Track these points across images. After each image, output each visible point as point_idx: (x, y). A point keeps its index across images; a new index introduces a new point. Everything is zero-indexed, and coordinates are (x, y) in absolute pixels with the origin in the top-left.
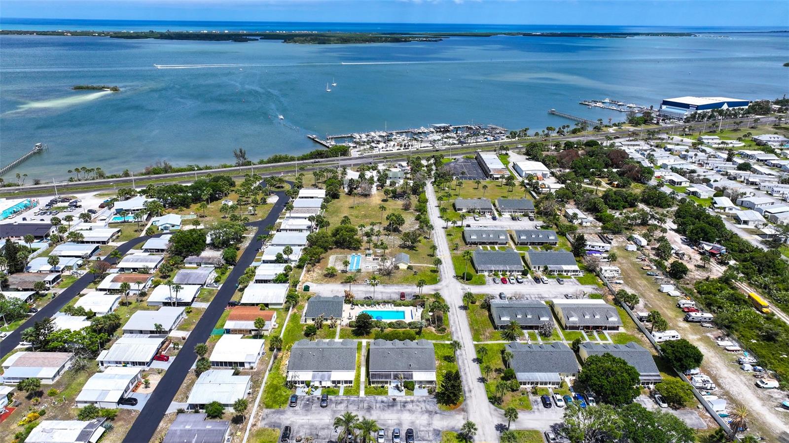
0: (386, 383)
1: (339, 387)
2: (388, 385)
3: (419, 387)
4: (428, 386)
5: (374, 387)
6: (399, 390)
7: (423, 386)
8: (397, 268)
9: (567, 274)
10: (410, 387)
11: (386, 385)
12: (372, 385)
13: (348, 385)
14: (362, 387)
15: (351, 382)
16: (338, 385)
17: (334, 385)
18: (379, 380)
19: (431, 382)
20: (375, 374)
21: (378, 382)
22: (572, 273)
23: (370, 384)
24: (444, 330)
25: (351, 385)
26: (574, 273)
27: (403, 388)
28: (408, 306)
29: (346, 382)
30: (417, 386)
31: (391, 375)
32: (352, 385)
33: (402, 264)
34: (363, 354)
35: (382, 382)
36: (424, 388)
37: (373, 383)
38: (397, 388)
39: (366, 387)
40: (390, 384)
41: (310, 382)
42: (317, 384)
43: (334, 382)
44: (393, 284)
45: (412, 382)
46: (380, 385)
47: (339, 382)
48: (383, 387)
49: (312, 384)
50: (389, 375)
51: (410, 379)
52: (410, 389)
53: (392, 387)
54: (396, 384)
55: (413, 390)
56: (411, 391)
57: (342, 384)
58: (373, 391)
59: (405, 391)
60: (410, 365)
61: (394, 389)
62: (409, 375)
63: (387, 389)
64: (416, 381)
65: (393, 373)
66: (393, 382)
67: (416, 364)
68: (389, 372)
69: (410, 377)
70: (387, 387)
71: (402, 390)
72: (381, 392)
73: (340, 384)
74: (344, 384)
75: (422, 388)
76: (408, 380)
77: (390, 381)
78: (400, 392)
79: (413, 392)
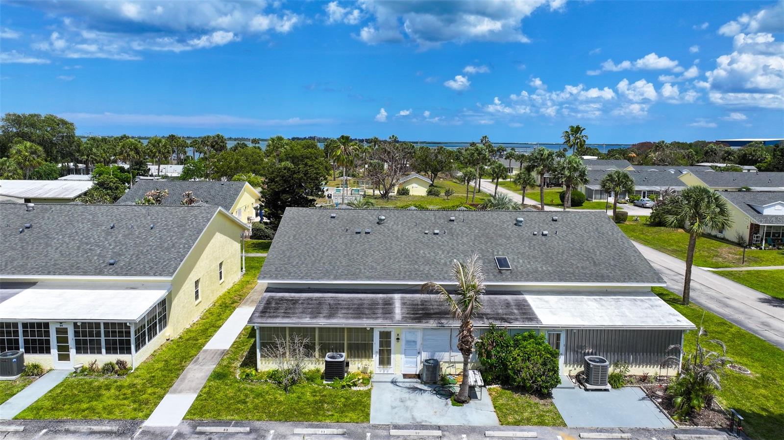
0: (361, 349)
1: (33, 372)
2: (373, 364)
3: (583, 378)
4: (636, 370)
5: (273, 376)
6: (448, 395)
8: (404, 192)
10: (527, 371)
11: (355, 367)
12: (264, 365)
13: (103, 359)
14: (198, 373)
15: (120, 338)
16: (33, 359)
18: (307, 322)
20: (295, 302)
23: (249, 362)
25: (118, 358)
27: (475, 378)
29: (89, 338)
30: (566, 370)
31: (388, 304)
32: (132, 359)
33: (414, 185)
35: (329, 343)
36: (617, 381)
38: (433, 380)
39: (219, 376)
40: (385, 360)
43: (4, 338)
45: (533, 336)
46: (315, 365)
47: (39, 338)
50: (378, 304)
51: (516, 320)
52: (522, 389)
53: (401, 379)
54: (425, 356)
55: (549, 395)
56: (534, 400)
57: (54, 352)
58: (259, 395)
59: (494, 400)
60: (502, 263)
61: (415, 389)
62: (508, 305)
63: (362, 388)
64: (558, 336)
65: (402, 299)
66: (408, 342)
67: (533, 257)
68: (381, 295)
69: (512, 314)
70: (367, 381)
71: (472, 395)
72: (316, 402)
73: (41, 351)
74: (73, 352)
75: (609, 386)
76: (506, 325)
77: (385, 336)
78: (459, 401)
79: (550, 407)
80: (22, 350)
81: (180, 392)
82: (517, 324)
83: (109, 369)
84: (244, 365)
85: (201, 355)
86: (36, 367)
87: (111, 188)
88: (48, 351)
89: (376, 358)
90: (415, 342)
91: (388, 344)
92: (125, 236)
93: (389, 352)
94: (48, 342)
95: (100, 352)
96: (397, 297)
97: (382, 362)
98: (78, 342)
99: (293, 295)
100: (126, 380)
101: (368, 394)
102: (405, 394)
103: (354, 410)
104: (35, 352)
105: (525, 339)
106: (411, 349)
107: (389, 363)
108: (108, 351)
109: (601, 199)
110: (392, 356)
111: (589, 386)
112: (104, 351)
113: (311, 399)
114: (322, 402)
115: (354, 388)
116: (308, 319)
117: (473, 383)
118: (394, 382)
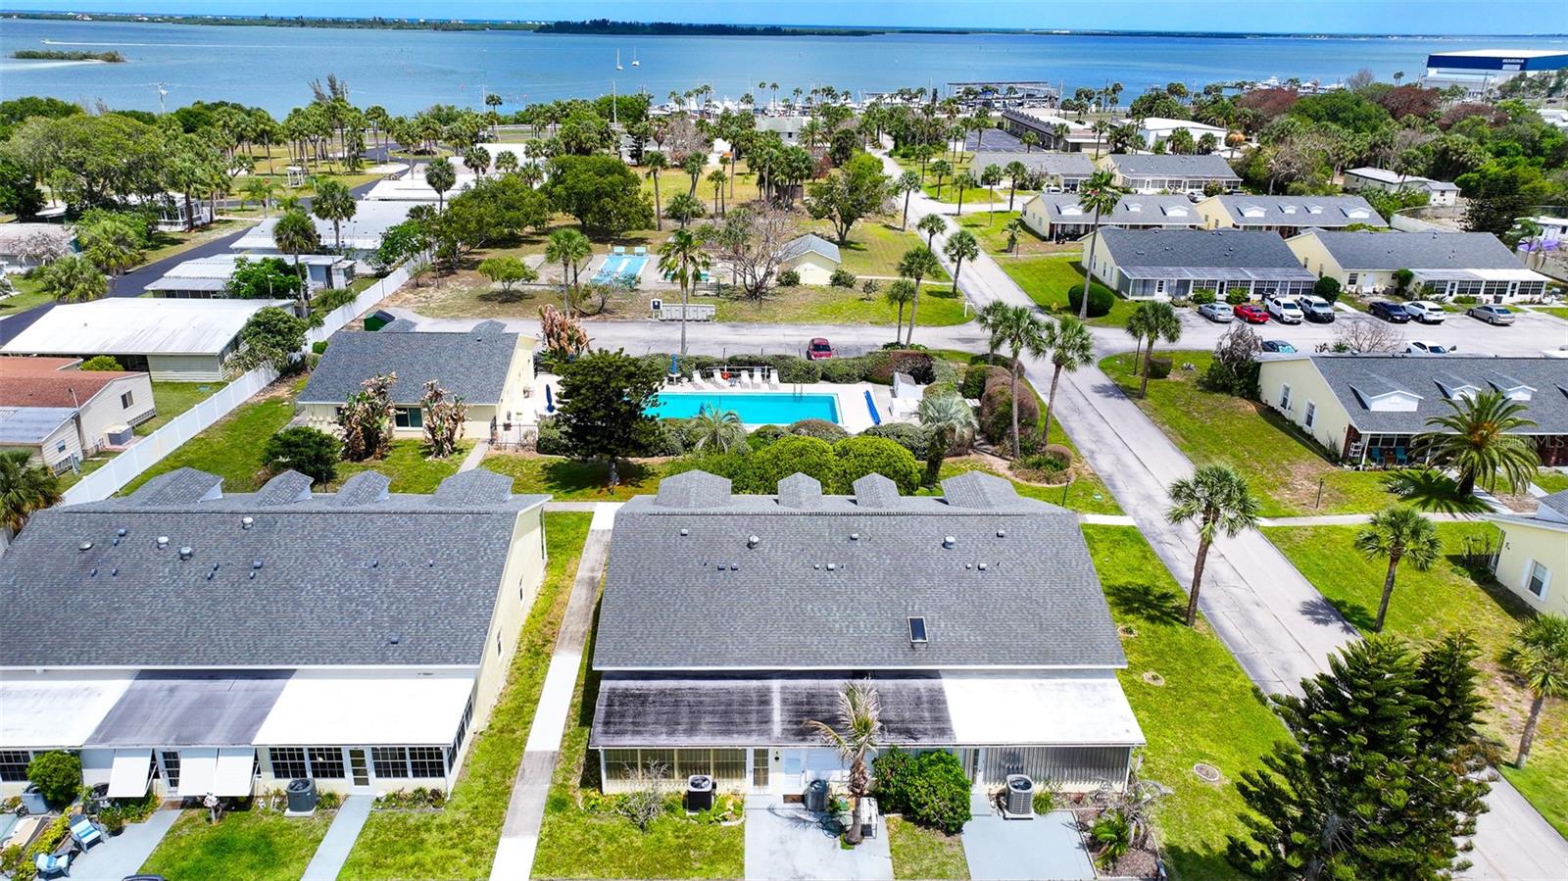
0: (730, 764)
1: (330, 803)
2: (745, 784)
3: (1003, 801)
4: (1072, 787)
5: (623, 803)
6: (838, 829)
7: (1037, 788)
8: (790, 280)
9: (1498, 300)
10: (935, 804)
11: (725, 787)
12: (612, 787)
13: (409, 784)
14: (529, 798)
15: (429, 761)
16: (325, 785)
17: (284, 784)
18: (663, 741)
19: (1104, 759)
20: (642, 698)
21: (661, 762)
22: (1518, 297)
23: (591, 780)
24: (1061, 462)
25: (429, 783)
26: (1528, 297)
27: (869, 809)
28: (847, 378)
29: (391, 761)
30: (982, 791)
31: (764, 700)
32: (446, 783)
33: (809, 265)
34: (583, 573)
35: (691, 763)
36: (1043, 805)
37: (622, 764)
38: (820, 806)
39: (558, 804)
40: (761, 778)
41: (75, 759)
42: (127, 777)
43: (286, 761)
44: (774, 320)
45: (943, 758)
46: (678, 786)
47: (329, 762)
48: (698, 801)
49: (91, 778)
50: (750, 702)
51: (925, 733)
52: (925, 823)
53: (780, 803)
54: (810, 776)
55: (959, 830)
56: (940, 837)
57: (349, 775)
58: (612, 839)
59: (892, 838)
60: (917, 628)
61: (797, 820)
62: (918, 701)
63: (734, 823)
64: (976, 752)
65: (784, 689)
66: (790, 761)
67: (961, 615)
68: (754, 683)
69: (922, 720)
70: (739, 808)
71: (866, 831)
72: (680, 847)
73: (333, 775)
74: (372, 775)
75: (1033, 814)
76: (911, 742)
77: (761, 755)
78: (849, 843)
79: (957, 849)
80: (309, 775)
81: (516, 834)
82: (925, 742)
83: (419, 796)
84: (585, 783)
85: (526, 764)
86: (331, 796)
87: (280, 332)
88: (342, 775)
89: (750, 777)
90: (798, 760)
91: (766, 763)
92: (397, 582)
93: (766, 771)
94: (341, 765)
95: (405, 775)
96: (776, 685)
97: (756, 782)
98: (377, 765)
99: (640, 683)
100: (446, 816)
101: (741, 830)
102: (787, 830)
103: (725, 860)
104: (325, 775)
105: (932, 763)
106: (793, 766)
107: (766, 782)
108: (415, 774)
109: (1143, 295)
110: (770, 775)
111: (1008, 815)
112: (410, 773)
113: (674, 842)
114: (687, 846)
115: (724, 824)
116: (664, 736)
117: (866, 822)
118: (771, 810)
